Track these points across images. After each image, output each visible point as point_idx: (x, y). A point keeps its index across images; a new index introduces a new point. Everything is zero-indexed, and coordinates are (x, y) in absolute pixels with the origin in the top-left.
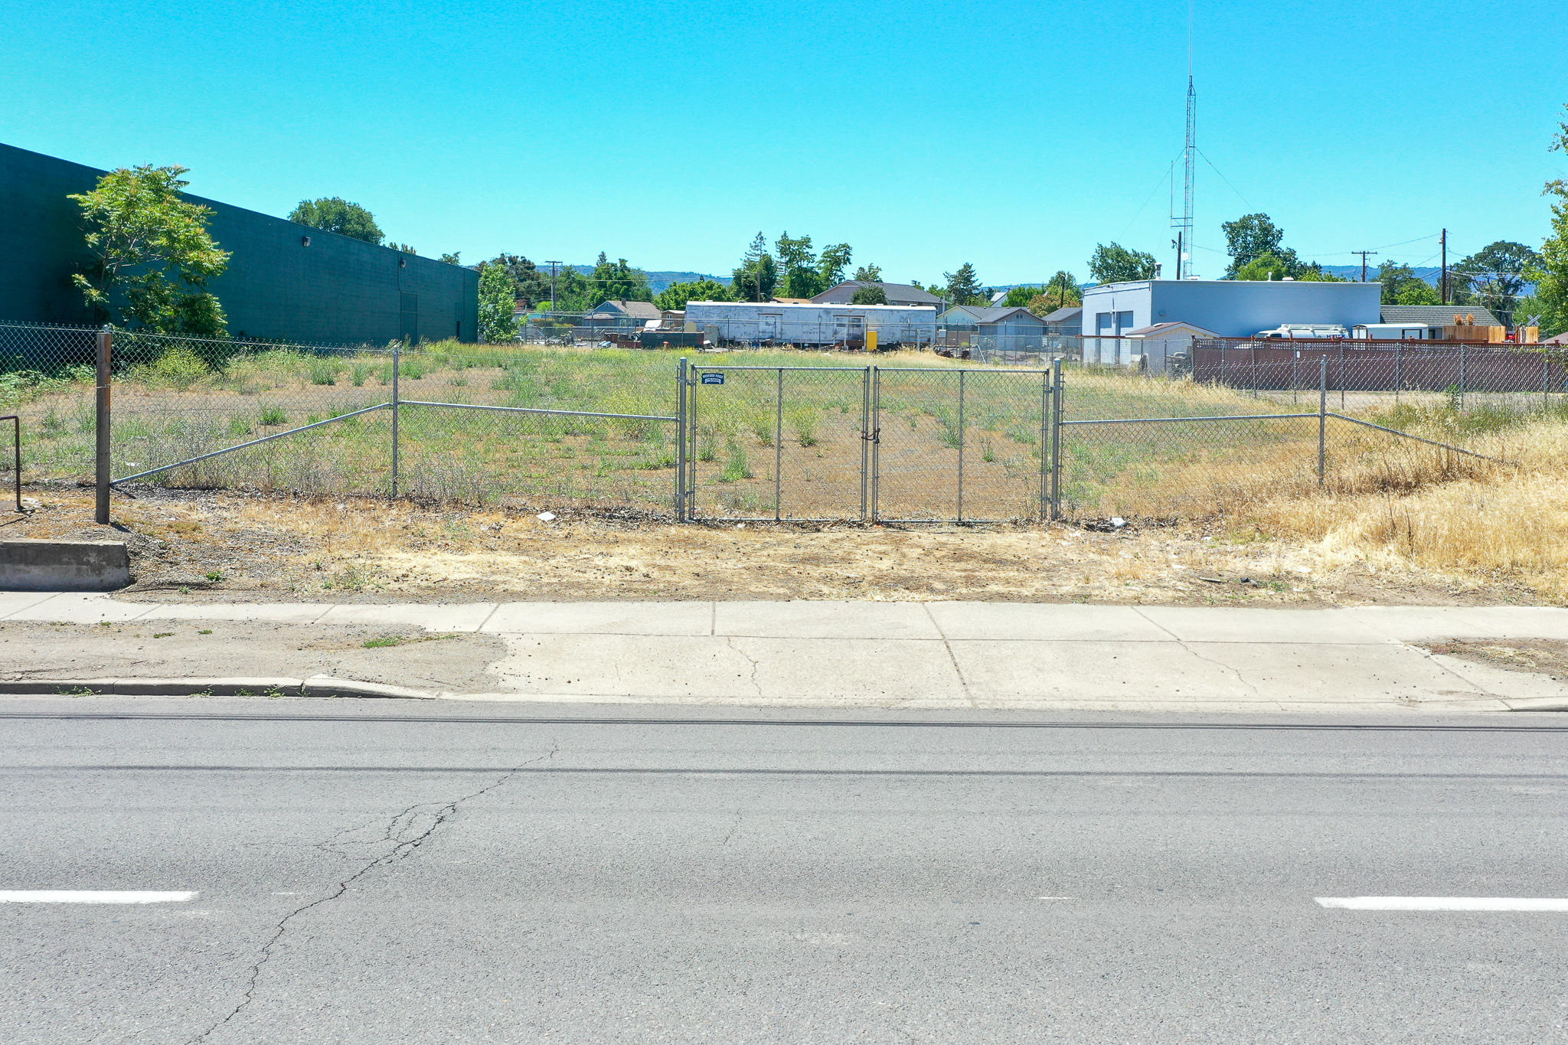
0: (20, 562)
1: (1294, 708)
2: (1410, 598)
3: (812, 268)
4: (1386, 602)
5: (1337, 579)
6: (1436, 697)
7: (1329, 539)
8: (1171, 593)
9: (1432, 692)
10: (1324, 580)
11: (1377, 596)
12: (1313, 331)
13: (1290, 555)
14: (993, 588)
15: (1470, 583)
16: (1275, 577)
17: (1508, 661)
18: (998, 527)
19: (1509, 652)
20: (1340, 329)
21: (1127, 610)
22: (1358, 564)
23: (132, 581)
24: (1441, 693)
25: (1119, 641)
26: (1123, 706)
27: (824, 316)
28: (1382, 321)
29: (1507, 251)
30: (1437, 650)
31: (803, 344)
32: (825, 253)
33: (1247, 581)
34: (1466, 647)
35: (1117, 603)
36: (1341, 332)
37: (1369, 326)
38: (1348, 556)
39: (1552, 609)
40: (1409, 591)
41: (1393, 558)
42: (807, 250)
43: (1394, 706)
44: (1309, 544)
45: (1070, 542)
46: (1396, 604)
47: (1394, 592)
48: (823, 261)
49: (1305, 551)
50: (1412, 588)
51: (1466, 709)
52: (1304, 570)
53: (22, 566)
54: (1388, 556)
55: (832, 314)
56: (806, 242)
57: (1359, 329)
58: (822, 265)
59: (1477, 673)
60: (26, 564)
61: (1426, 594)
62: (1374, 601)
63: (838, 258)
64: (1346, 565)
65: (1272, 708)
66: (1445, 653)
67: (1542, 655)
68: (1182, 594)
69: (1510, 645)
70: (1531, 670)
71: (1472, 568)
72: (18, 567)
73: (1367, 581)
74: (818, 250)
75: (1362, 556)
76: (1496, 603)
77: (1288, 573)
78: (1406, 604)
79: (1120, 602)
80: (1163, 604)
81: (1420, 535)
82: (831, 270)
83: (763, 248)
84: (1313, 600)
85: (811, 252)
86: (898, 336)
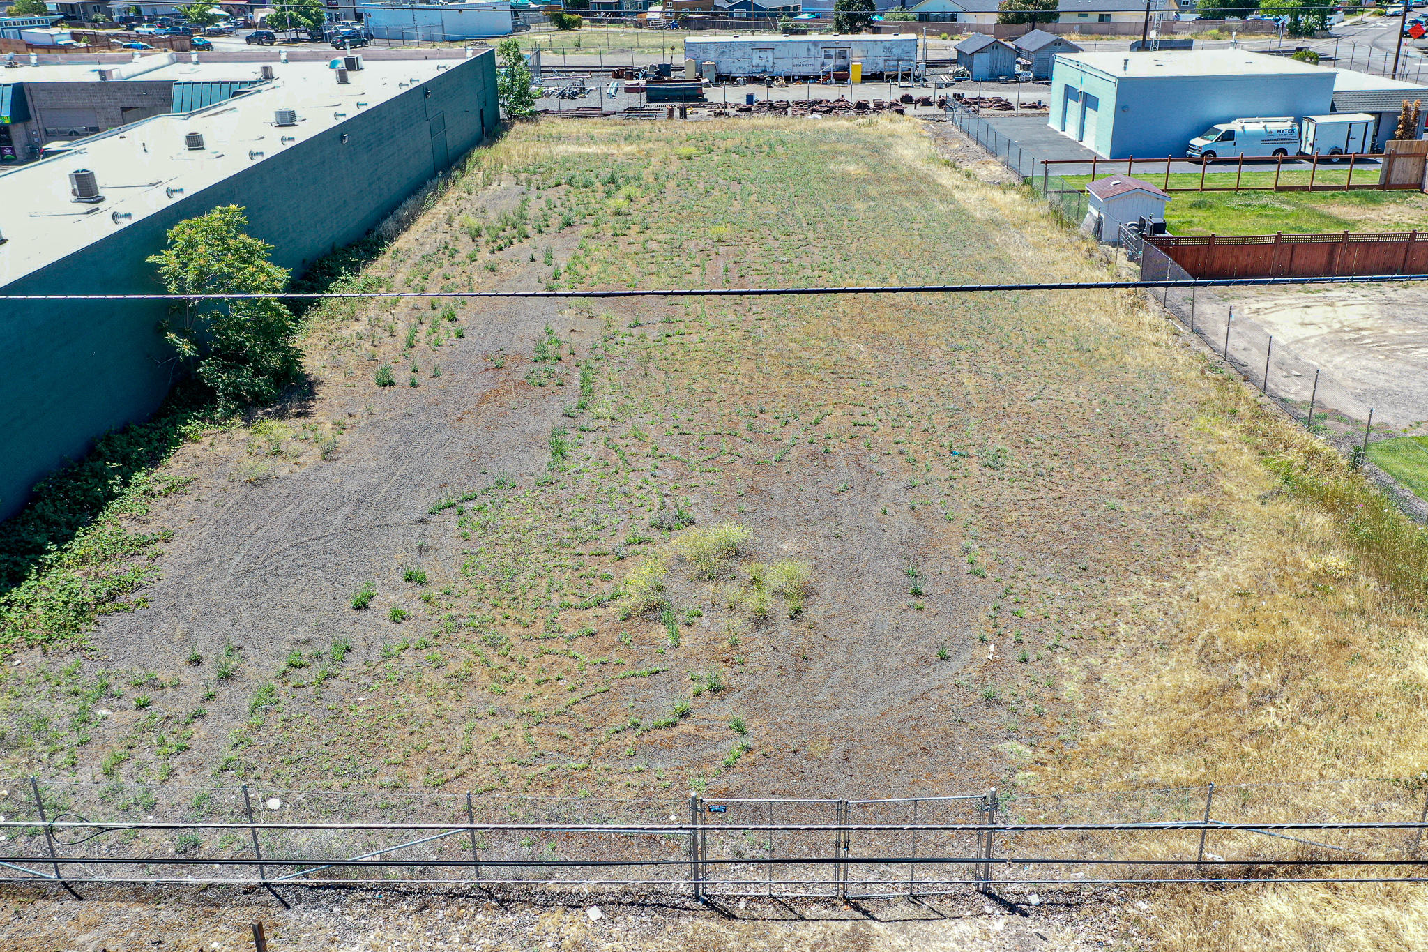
12: (1264, 125)
27: (812, 49)
28: (1333, 110)
31: (793, 78)
36: (1292, 126)
37: (1318, 119)
55: (820, 46)
57: (1309, 122)
86: (881, 66)
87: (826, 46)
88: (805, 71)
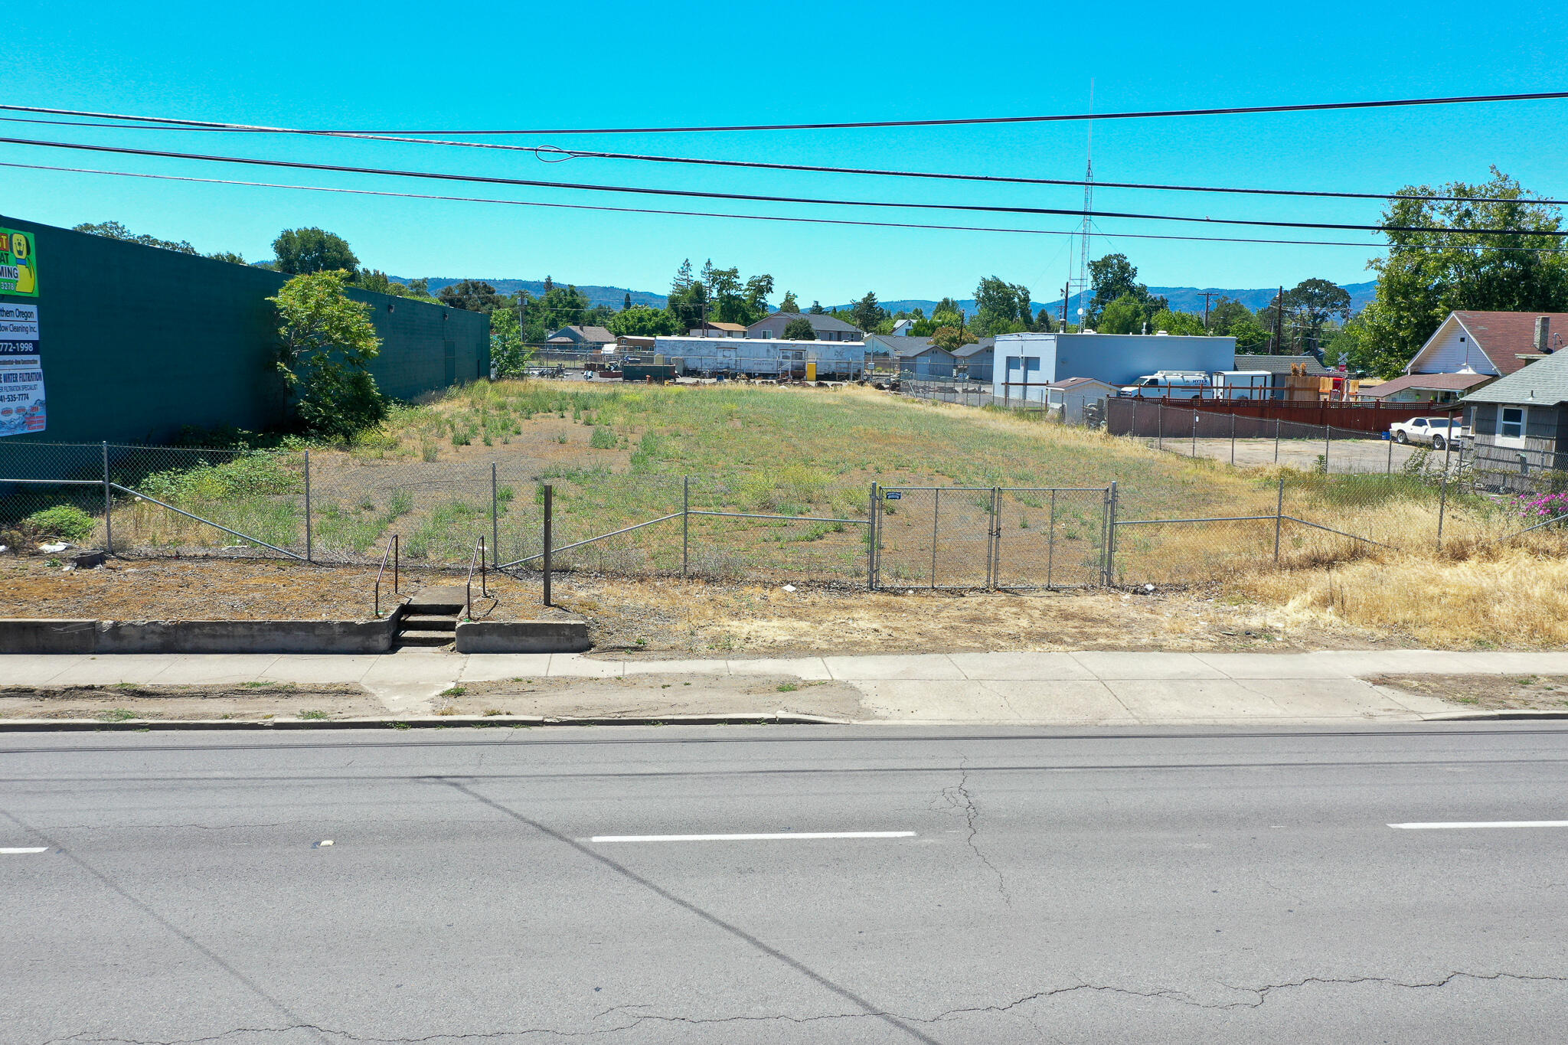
0: (522, 635)
1: (1310, 721)
2: (1347, 645)
3: (739, 295)
4: (1334, 648)
5: (1299, 631)
6: (1382, 713)
7: (1291, 604)
8: (1209, 644)
9: (1379, 710)
10: (1294, 632)
11: (1328, 643)
12: (1182, 377)
13: (1269, 614)
14: (1102, 641)
15: (1381, 634)
16: (1264, 630)
17: (1416, 689)
18: (1074, 591)
19: (1415, 684)
20: (1203, 375)
21: (1188, 657)
22: (1313, 622)
23: (590, 646)
24: (1385, 710)
25: (1197, 679)
26: (1220, 721)
27: (772, 350)
28: (1236, 369)
29: (1317, 287)
30: (1375, 683)
31: (754, 374)
32: (749, 282)
33: (1249, 634)
34: (1391, 680)
35: (1180, 651)
36: (1204, 378)
37: (1226, 373)
38: (1306, 616)
39: (1429, 651)
40: (1343, 641)
41: (1333, 617)
42: (735, 280)
43: (1362, 718)
44: (1280, 607)
45: (1124, 605)
46: (1340, 649)
47: (1336, 641)
48: (748, 289)
49: (1278, 611)
50: (1346, 638)
51: (1400, 720)
52: (1280, 625)
53: (524, 638)
54: (1329, 616)
55: (778, 349)
56: (734, 273)
57: (1218, 375)
58: (747, 293)
59: (1400, 698)
60: (527, 636)
61: (1356, 642)
62: (1327, 647)
63: (762, 286)
64: (1307, 623)
65: (1298, 721)
66: (1380, 684)
67: (1433, 685)
68: (1214, 644)
69: (1414, 679)
70: (1429, 695)
71: (1380, 624)
72: (521, 638)
73: (1319, 633)
74: (743, 279)
75: (1314, 615)
76: (1396, 648)
77: (1270, 627)
78: (1345, 649)
79: (1181, 650)
80: (1207, 651)
81: (1348, 604)
82: (756, 298)
83: (690, 273)
84: (1290, 647)
85: (739, 281)
86: (833, 368)
87: (784, 348)
88: (766, 369)
